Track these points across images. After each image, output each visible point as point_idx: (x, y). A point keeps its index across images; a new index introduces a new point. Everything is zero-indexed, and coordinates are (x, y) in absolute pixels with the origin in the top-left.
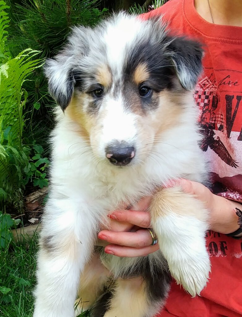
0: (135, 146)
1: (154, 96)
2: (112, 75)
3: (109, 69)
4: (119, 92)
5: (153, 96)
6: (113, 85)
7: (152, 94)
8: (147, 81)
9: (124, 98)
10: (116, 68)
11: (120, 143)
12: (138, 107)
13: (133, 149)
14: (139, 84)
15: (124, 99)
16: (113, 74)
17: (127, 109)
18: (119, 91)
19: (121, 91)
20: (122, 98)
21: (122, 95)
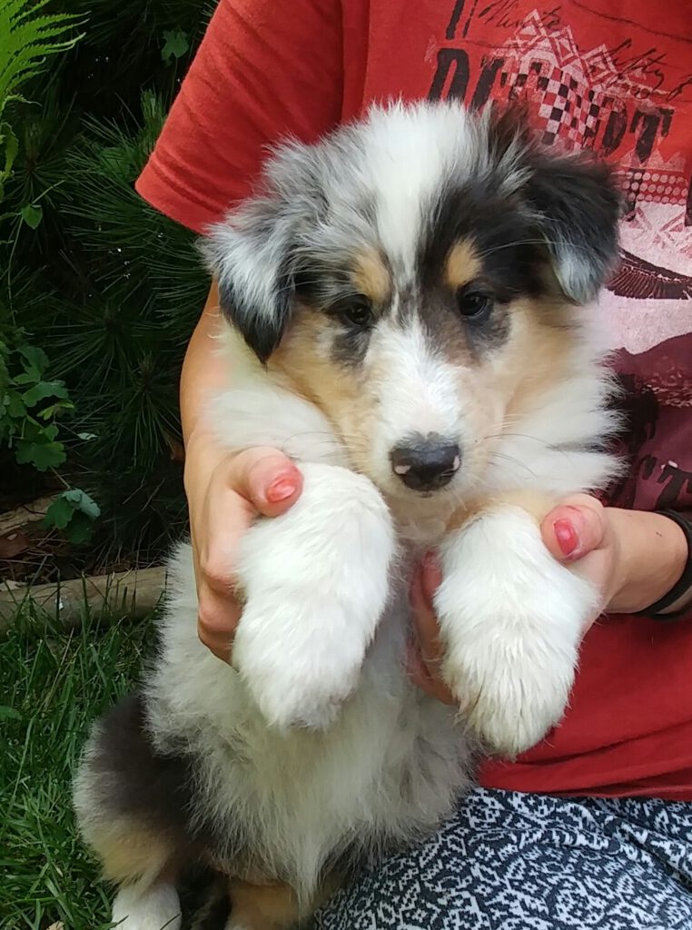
0: (459, 443)
1: (496, 313)
2: (391, 274)
3: (385, 259)
4: (412, 315)
5: (493, 314)
6: (396, 298)
7: (490, 309)
8: (476, 280)
9: (424, 328)
10: (401, 256)
11: (426, 438)
12: (459, 346)
13: (454, 450)
14: (459, 290)
15: (426, 330)
16: (394, 271)
17: (436, 353)
18: (412, 310)
19: (415, 311)
20: (421, 329)
21: (421, 321)
